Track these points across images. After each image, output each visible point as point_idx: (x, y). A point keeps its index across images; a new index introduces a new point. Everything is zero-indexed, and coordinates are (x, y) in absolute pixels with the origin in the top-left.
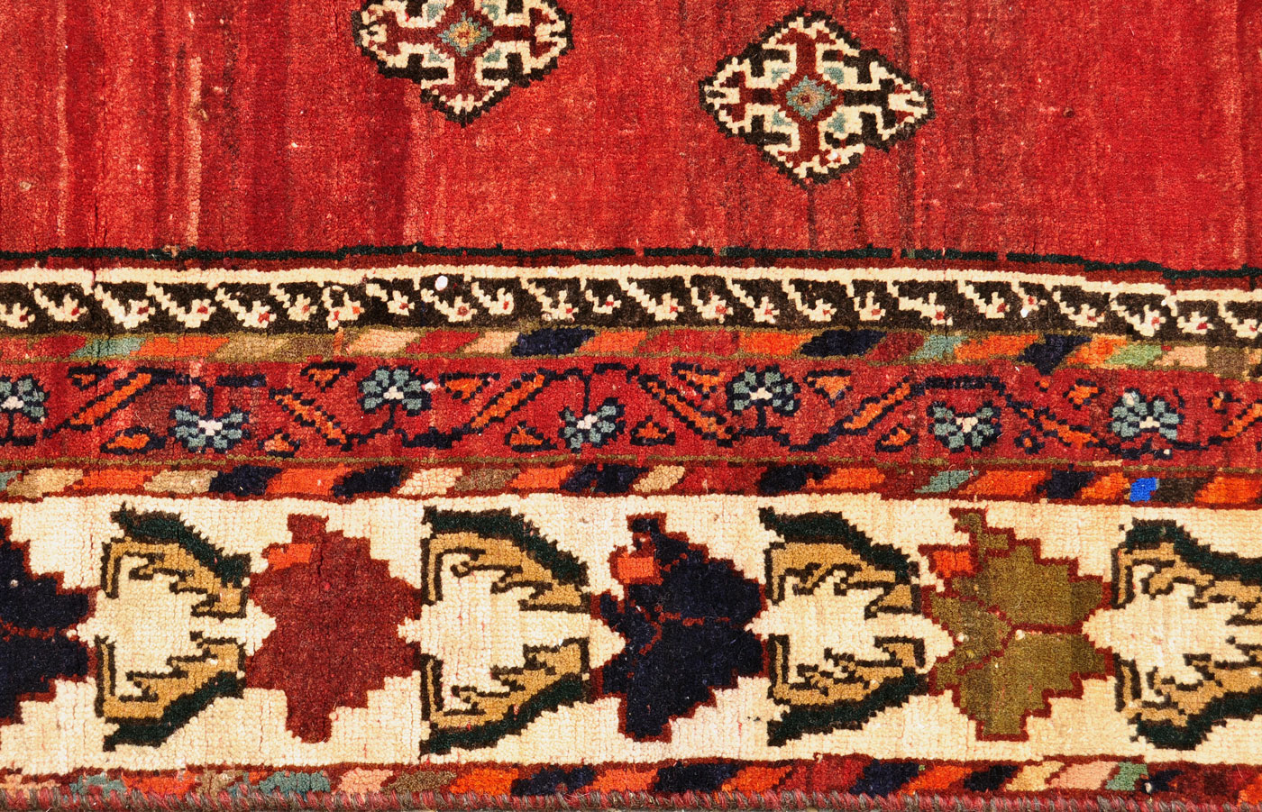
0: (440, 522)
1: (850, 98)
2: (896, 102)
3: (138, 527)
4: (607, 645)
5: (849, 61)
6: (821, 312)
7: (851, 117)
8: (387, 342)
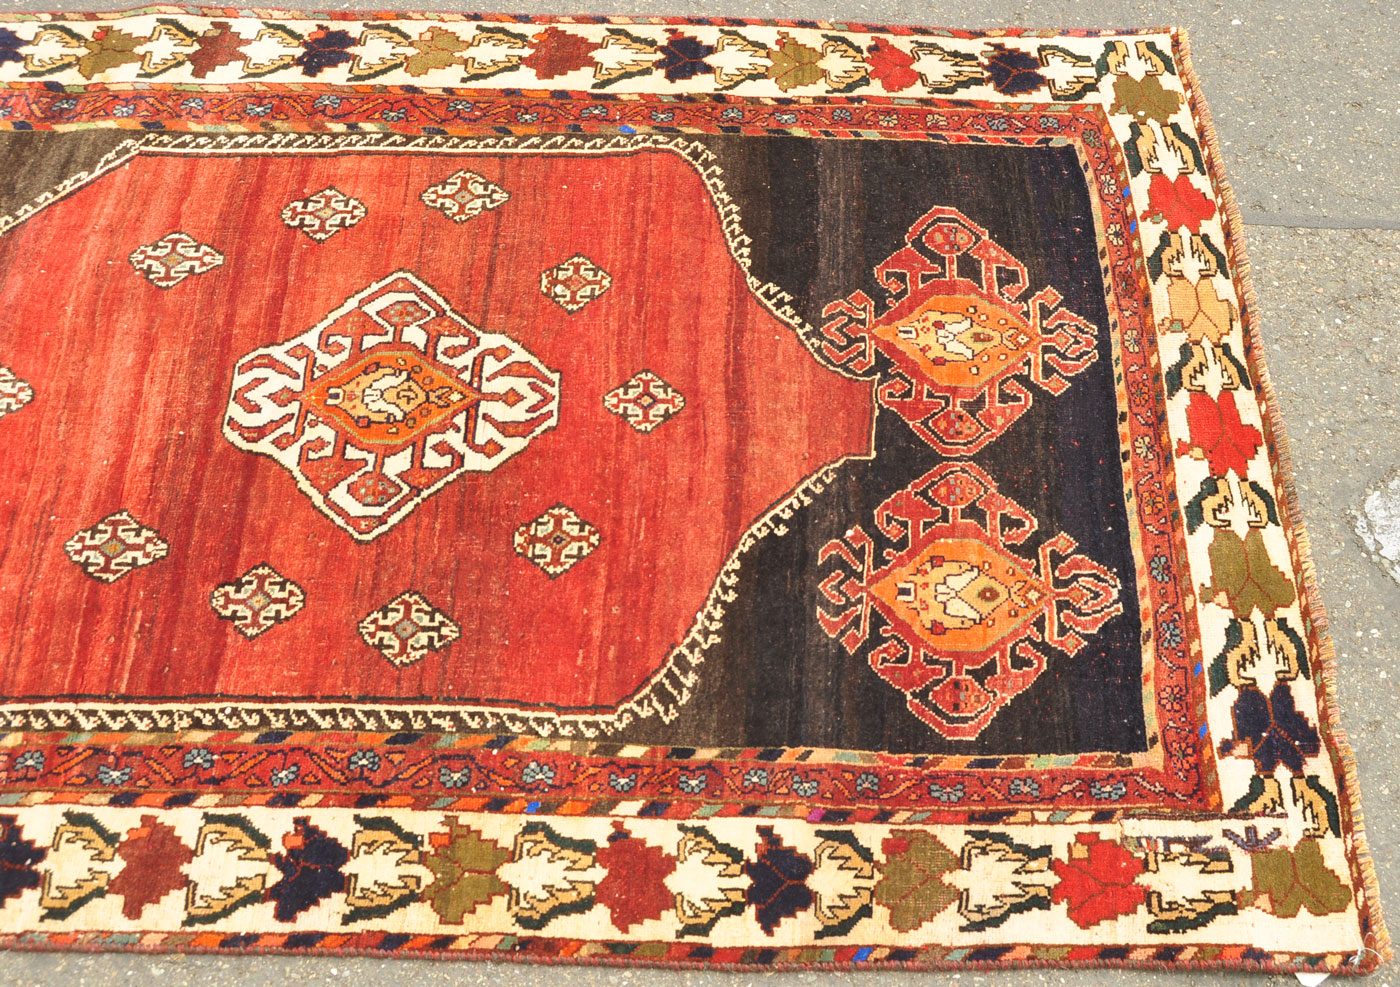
0: (209, 819)
1: (425, 629)
2: (445, 631)
3: (73, 819)
4: (275, 876)
5: (426, 613)
6: (397, 725)
7: (423, 638)
8: (199, 737)
